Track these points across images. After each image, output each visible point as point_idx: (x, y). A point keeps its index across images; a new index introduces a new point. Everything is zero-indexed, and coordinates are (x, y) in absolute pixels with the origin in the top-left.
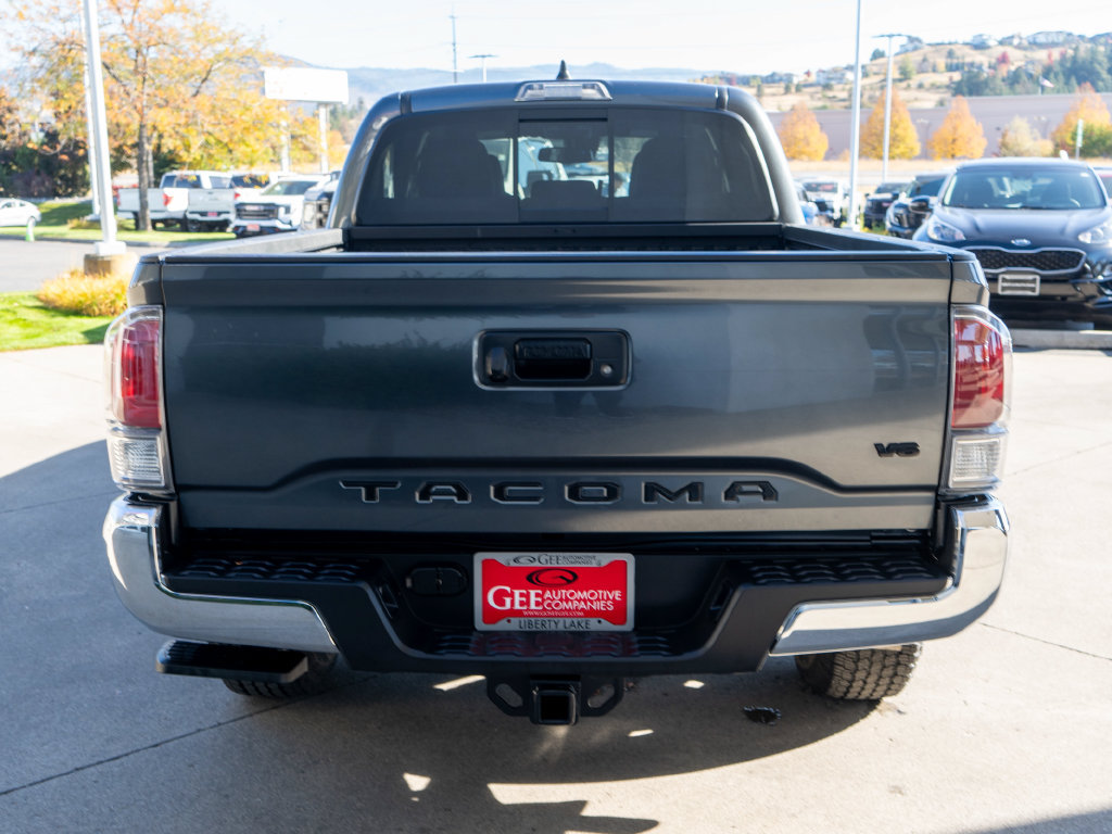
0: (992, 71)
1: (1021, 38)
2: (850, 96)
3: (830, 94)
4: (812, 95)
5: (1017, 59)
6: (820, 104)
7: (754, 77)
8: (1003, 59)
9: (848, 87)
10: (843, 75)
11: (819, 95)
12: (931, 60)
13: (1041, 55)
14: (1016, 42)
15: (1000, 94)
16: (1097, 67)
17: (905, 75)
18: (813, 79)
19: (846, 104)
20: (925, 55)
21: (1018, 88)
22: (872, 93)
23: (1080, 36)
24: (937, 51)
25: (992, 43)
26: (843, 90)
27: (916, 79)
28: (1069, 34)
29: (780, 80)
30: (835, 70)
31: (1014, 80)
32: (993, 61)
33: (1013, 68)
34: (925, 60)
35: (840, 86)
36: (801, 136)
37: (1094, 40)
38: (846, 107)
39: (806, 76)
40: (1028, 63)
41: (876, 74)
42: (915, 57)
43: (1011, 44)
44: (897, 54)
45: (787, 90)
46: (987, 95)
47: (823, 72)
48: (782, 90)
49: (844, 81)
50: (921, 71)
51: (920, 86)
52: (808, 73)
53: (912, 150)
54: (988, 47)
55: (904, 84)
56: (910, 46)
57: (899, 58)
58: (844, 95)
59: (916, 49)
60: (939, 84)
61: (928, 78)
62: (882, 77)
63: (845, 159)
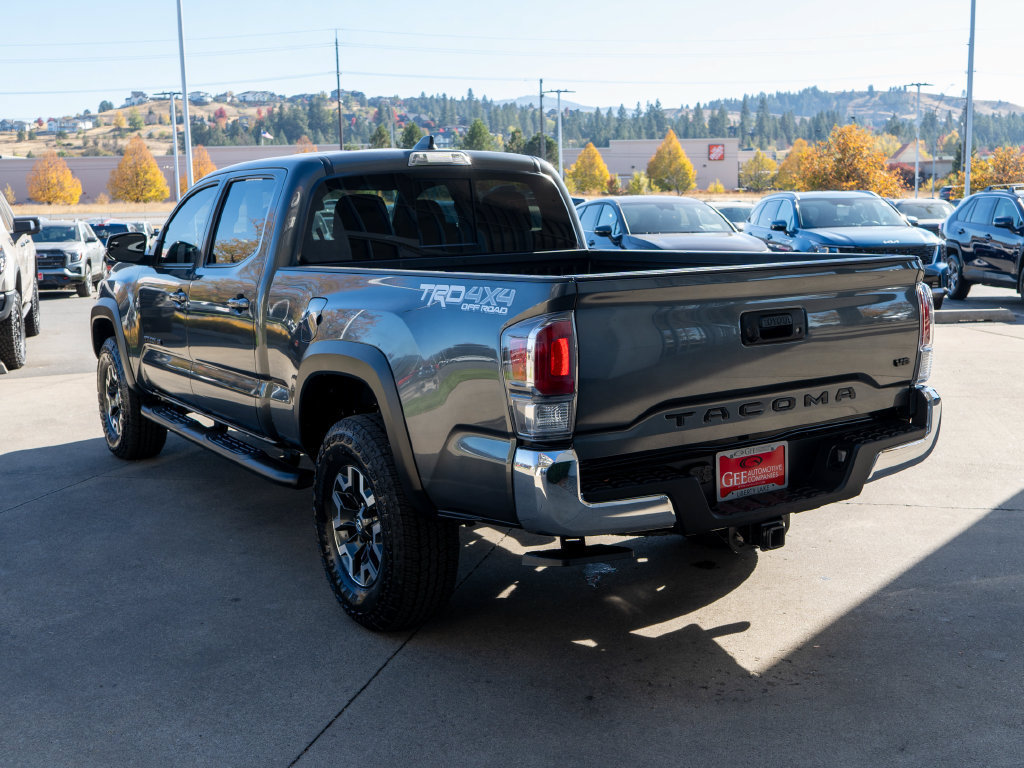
0: (213, 124)
1: (233, 97)
2: (85, 144)
3: (65, 142)
4: (47, 143)
5: (232, 114)
6: (57, 151)
8: (221, 114)
9: (81, 136)
10: (76, 124)
11: (54, 143)
12: (156, 112)
13: (252, 111)
14: (229, 99)
15: (223, 145)
16: (299, 121)
17: (134, 126)
18: (45, 127)
19: (84, 151)
20: (150, 108)
21: (238, 139)
22: (106, 141)
23: (280, 96)
24: (160, 105)
25: (209, 100)
26: (77, 138)
27: (145, 130)
28: (273, 95)
29: (12, 128)
30: (67, 119)
31: (233, 131)
32: (212, 115)
33: (230, 122)
34: (150, 113)
35: (74, 135)
36: (55, 181)
37: (293, 100)
38: (83, 154)
39: (37, 125)
40: (241, 118)
41: (106, 124)
42: (141, 111)
43: (225, 101)
44: (123, 107)
45: (20, 138)
46: (213, 145)
47: (55, 120)
48: (15, 138)
49: (77, 130)
50: (149, 123)
51: (150, 136)
52: (39, 122)
53: (162, 192)
54: (206, 103)
55: (135, 134)
56: (135, 100)
57: (127, 110)
58: (79, 143)
59: (141, 103)
60: (167, 134)
61: (157, 130)
62: (113, 127)
63: (102, 203)
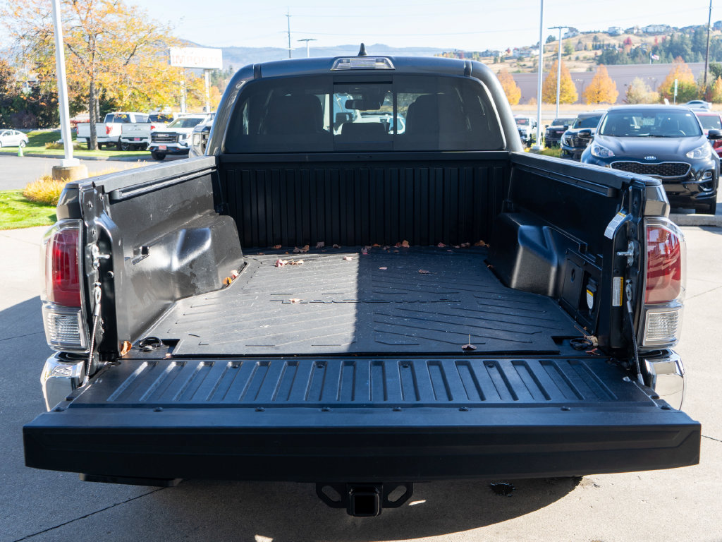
0: (621, 49)
1: (638, 29)
2: (534, 64)
3: (522, 63)
4: (511, 64)
5: (636, 42)
6: (516, 69)
7: (475, 53)
8: (628, 42)
9: (533, 59)
10: (530, 52)
11: (515, 64)
12: (584, 43)
13: (651, 40)
14: (635, 31)
15: (626, 64)
16: (685, 46)
17: (567, 52)
18: (511, 54)
19: (532, 69)
20: (580, 40)
21: (637, 59)
22: (547, 63)
23: (674, 28)
24: (587, 37)
25: (621, 32)
26: (530, 61)
27: (574, 54)
28: (668, 27)
29: (491, 55)
30: (525, 49)
31: (634, 55)
32: (622, 43)
33: (634, 48)
34: (580, 43)
35: (529, 59)
37: (683, 30)
38: (532, 72)
39: (507, 53)
40: (642, 44)
41: (549, 51)
42: (574, 41)
43: (632, 33)
44: (562, 39)
45: (495, 61)
46: (618, 64)
47: (518, 50)
48: (492, 61)
49: (531, 55)
50: (577, 50)
51: (577, 59)
52: (508, 51)
53: (573, 98)
54: (619, 35)
55: (567, 57)
56: (571, 34)
57: (565, 41)
58: (530, 64)
59: (574, 36)
60: (588, 57)
61: (582, 54)
62: (553, 53)
63: (532, 104)
